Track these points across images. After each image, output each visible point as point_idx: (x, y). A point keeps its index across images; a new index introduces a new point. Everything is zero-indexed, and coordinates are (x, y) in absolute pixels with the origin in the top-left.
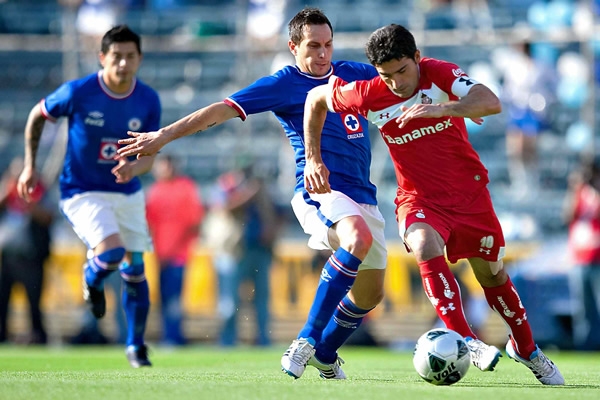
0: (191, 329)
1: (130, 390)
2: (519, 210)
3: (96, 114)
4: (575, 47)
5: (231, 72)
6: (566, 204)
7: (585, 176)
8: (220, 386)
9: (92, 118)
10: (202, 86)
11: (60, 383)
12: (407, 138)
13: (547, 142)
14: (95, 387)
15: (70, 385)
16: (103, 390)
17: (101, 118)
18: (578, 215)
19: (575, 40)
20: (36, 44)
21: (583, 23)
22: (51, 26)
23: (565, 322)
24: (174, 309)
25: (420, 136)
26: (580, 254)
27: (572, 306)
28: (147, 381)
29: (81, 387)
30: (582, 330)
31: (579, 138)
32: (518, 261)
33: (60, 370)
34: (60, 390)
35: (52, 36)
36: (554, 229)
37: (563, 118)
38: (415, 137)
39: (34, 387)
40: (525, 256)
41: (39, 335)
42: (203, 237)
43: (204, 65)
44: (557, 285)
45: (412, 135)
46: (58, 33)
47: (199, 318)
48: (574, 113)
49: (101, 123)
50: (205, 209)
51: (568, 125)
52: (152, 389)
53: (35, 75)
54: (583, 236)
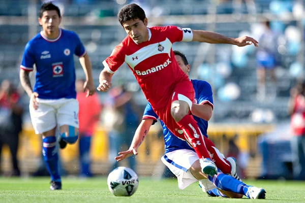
0: (95, 168)
1: (64, 200)
2: (265, 108)
3: (45, 52)
4: (294, 23)
5: (116, 36)
6: (289, 104)
7: (299, 90)
8: (110, 198)
9: (44, 55)
10: (101, 43)
11: (28, 196)
12: (149, 71)
13: (279, 72)
14: (46, 199)
15: (33, 198)
16: (49, 200)
17: (48, 54)
18: (295, 110)
19: (294, 20)
20: (15, 21)
21: (298, 11)
22: (23, 12)
23: (289, 165)
24: (86, 158)
25: (155, 71)
26: (296, 130)
27: (293, 157)
28: (73, 195)
29: (38, 198)
30: (297, 169)
31: (296, 70)
32: (265, 134)
33: (28, 190)
34: (27, 200)
35: (23, 17)
36: (283, 117)
37: (288, 60)
38: (153, 72)
39: (14, 198)
40: (268, 131)
41: (17, 171)
42: (102, 121)
43: (102, 33)
44: (285, 146)
45: (151, 70)
46: (26, 15)
47: (100, 163)
48: (294, 58)
49: (49, 56)
50: (102, 107)
51: (290, 64)
52: (75, 199)
53: (15, 37)
54: (298, 121)
